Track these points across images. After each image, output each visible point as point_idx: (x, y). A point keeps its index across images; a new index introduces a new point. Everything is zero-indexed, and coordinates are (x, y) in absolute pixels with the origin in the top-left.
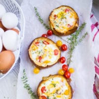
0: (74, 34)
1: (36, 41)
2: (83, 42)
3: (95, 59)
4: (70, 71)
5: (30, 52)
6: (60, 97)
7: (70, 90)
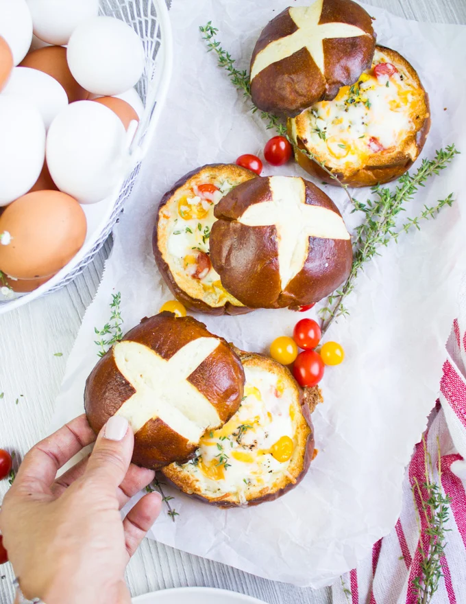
2: (423, 235)
4: (327, 355)
5: (162, 222)
6: (249, 460)
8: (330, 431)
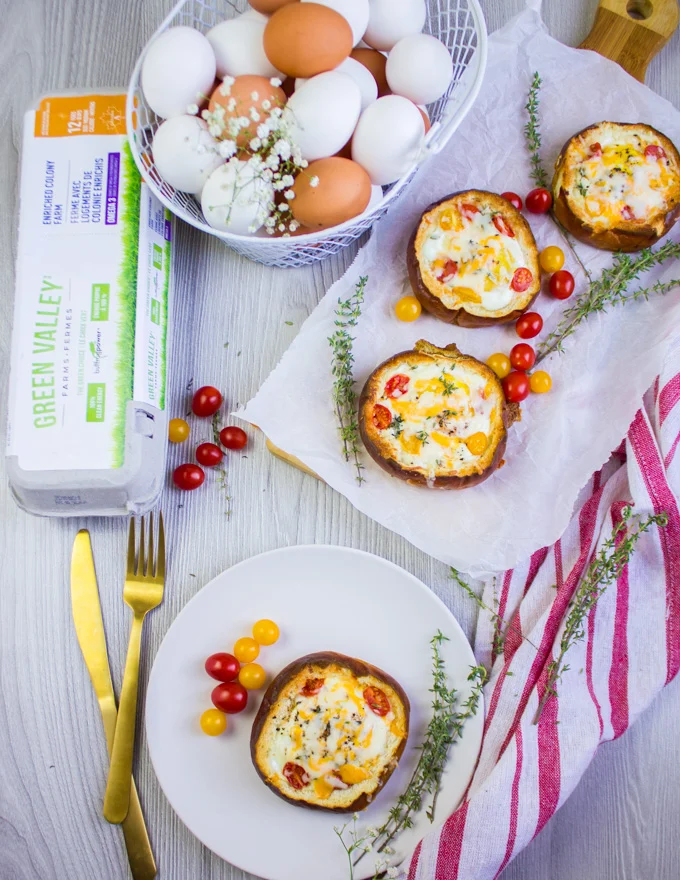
0: (632, 257)
1: (470, 199)
2: (649, 307)
3: (657, 383)
4: (536, 381)
5: (423, 225)
6: (445, 444)
7: (495, 440)
8: (521, 448)
